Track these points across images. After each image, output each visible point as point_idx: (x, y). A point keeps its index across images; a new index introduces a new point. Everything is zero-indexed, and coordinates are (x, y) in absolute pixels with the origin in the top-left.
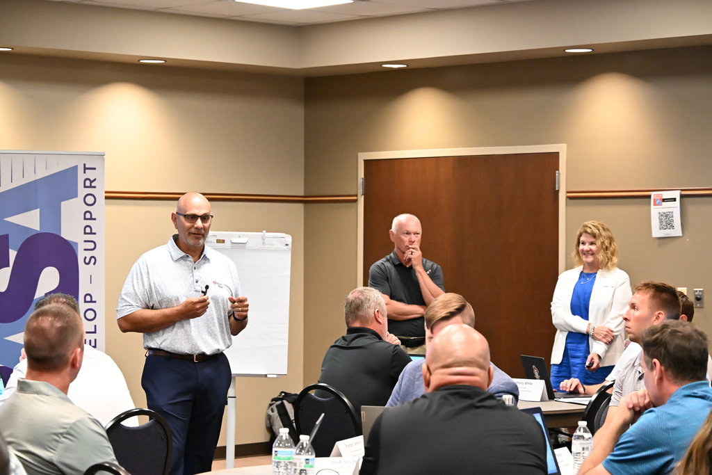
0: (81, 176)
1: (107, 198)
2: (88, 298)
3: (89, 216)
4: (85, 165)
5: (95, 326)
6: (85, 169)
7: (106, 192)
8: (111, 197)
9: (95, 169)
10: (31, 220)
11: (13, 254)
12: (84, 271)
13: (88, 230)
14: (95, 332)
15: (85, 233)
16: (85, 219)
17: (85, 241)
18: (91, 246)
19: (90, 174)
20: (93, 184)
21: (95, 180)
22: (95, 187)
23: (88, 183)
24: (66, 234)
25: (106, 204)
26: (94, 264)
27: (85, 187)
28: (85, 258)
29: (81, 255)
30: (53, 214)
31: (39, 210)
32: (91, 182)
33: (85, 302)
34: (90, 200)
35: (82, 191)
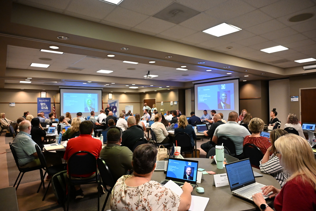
8: (120, 103)
10: (113, 105)
12: (117, 109)
24: (116, 106)
30: (115, 105)
31: (114, 104)
35: (117, 103)
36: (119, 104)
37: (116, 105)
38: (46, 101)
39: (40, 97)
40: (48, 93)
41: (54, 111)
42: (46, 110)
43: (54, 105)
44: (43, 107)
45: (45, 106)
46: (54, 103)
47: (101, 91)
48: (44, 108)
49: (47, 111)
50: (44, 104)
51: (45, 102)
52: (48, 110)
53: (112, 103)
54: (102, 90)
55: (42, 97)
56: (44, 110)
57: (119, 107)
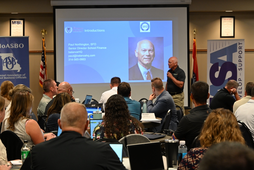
0: (238, 46)
2: (240, 80)
3: (240, 57)
4: (239, 43)
5: (242, 87)
6: (239, 44)
7: (245, 50)
8: (247, 51)
9: (242, 44)
10: (224, 58)
12: (238, 72)
13: (240, 61)
14: (241, 89)
15: (239, 62)
16: (239, 58)
17: (239, 64)
18: (241, 65)
19: (241, 45)
20: (241, 48)
21: (242, 47)
22: (242, 49)
23: (240, 48)
25: (245, 53)
26: (241, 70)
27: (239, 49)
28: (239, 69)
29: (238, 68)
30: (230, 57)
32: (241, 47)
33: (239, 80)
34: (240, 52)
35: (238, 50)
36: (244, 55)
37: (235, 61)
38: (16, 46)
39: (8, 35)
40: (30, 21)
41: (43, 76)
42: (16, 72)
43: (43, 59)
44: (6, 62)
45: (12, 62)
46: (43, 51)
47: (186, 9)
48: (10, 66)
49: (19, 77)
50: (11, 55)
51: (14, 51)
52: (21, 72)
55: (13, 35)
56: (9, 72)
57: (243, 67)
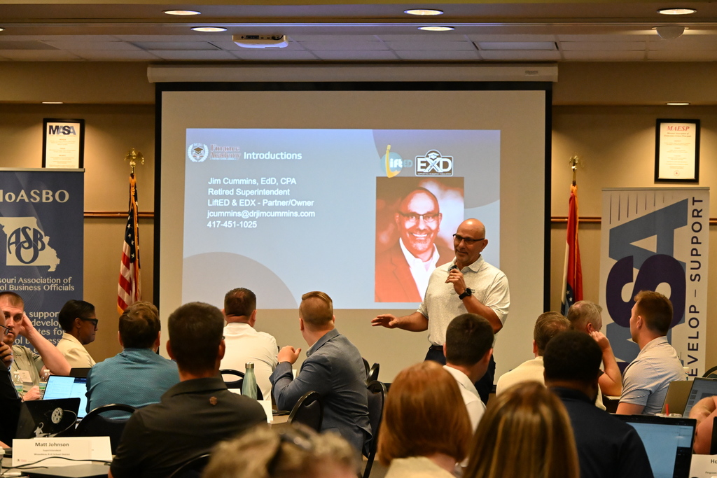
0: (690, 208)
1: (711, 224)
2: (693, 309)
3: (695, 241)
4: (693, 198)
5: (698, 332)
6: (694, 201)
7: (711, 219)
9: (701, 201)
10: (650, 244)
11: (636, 272)
13: (694, 252)
14: (697, 338)
15: (692, 255)
16: (693, 243)
17: (692, 262)
18: (696, 265)
19: (698, 206)
20: (700, 214)
21: (701, 210)
22: (701, 216)
23: (695, 213)
24: (677, 256)
25: (710, 229)
26: (699, 280)
27: (693, 216)
28: (692, 275)
29: (688, 273)
30: (667, 240)
31: (656, 236)
32: (698, 212)
33: (690, 312)
34: (697, 227)
35: (690, 220)
36: (706, 235)
38: (47, 196)
40: (100, 127)
41: (127, 285)
42: (44, 270)
43: (130, 236)
44: (18, 243)
45: (34, 243)
46: (131, 213)
47: (542, 94)
48: (27, 254)
49: (53, 285)
50: (31, 222)
51: (39, 210)
52: (60, 272)
53: (644, 226)
54: (547, 87)
55: (50, 165)
56: (25, 272)
57: (703, 272)
